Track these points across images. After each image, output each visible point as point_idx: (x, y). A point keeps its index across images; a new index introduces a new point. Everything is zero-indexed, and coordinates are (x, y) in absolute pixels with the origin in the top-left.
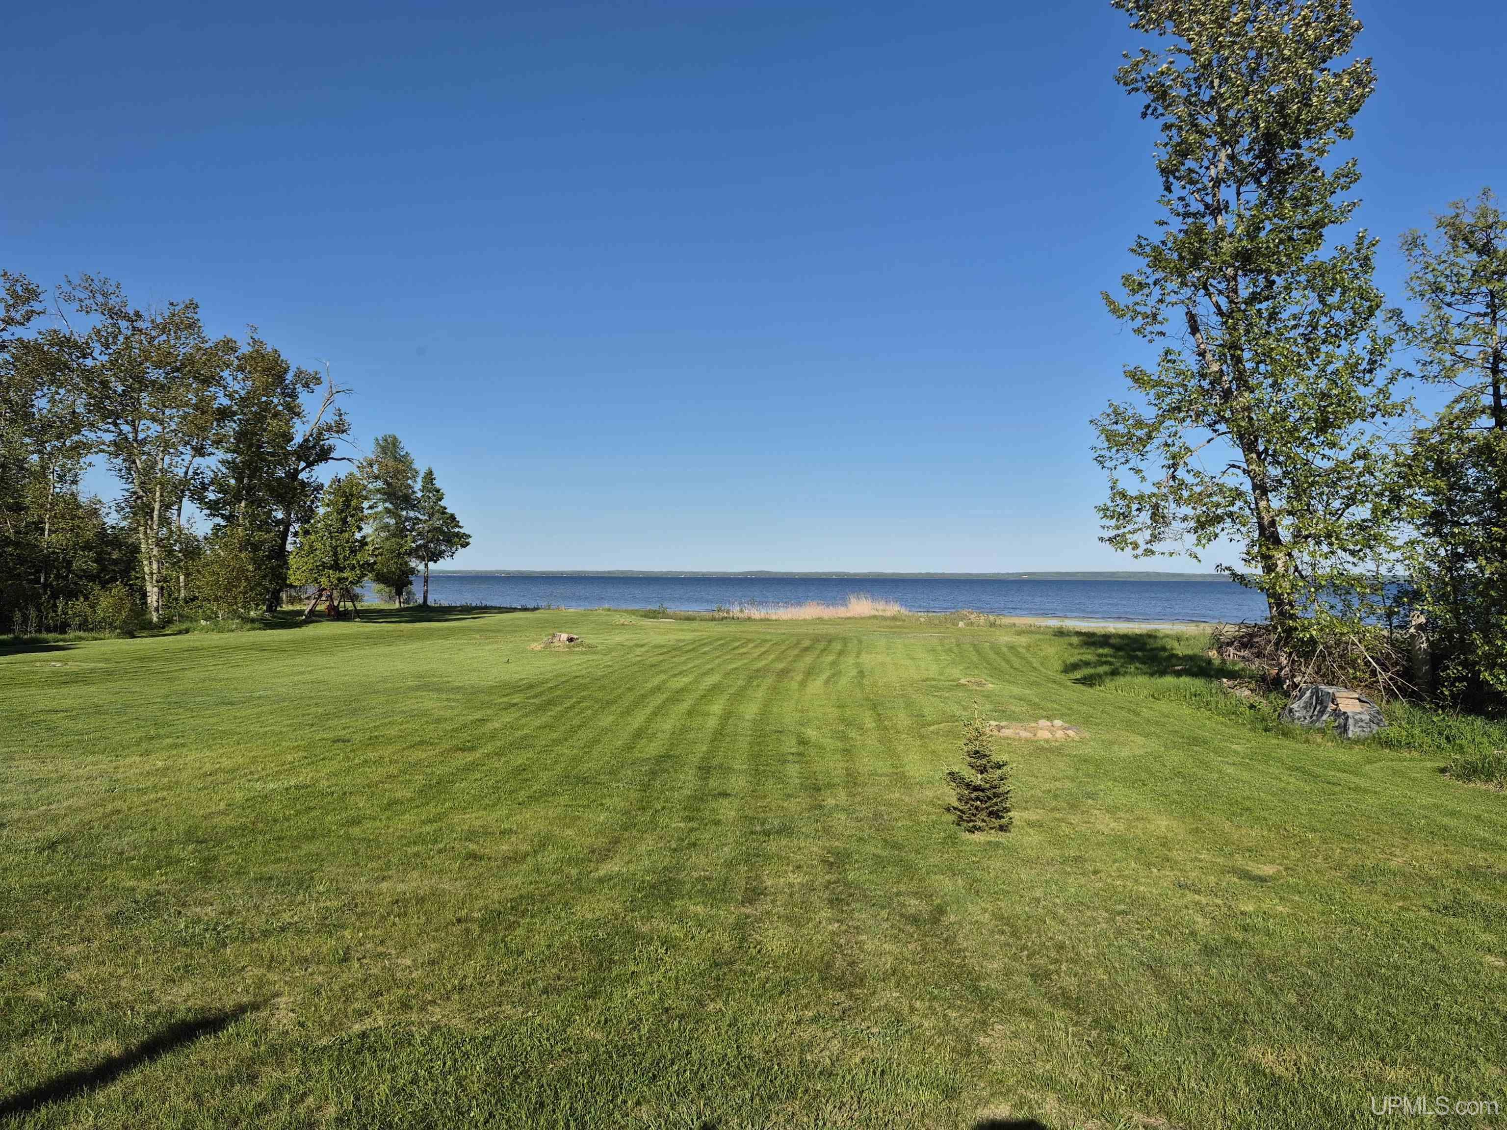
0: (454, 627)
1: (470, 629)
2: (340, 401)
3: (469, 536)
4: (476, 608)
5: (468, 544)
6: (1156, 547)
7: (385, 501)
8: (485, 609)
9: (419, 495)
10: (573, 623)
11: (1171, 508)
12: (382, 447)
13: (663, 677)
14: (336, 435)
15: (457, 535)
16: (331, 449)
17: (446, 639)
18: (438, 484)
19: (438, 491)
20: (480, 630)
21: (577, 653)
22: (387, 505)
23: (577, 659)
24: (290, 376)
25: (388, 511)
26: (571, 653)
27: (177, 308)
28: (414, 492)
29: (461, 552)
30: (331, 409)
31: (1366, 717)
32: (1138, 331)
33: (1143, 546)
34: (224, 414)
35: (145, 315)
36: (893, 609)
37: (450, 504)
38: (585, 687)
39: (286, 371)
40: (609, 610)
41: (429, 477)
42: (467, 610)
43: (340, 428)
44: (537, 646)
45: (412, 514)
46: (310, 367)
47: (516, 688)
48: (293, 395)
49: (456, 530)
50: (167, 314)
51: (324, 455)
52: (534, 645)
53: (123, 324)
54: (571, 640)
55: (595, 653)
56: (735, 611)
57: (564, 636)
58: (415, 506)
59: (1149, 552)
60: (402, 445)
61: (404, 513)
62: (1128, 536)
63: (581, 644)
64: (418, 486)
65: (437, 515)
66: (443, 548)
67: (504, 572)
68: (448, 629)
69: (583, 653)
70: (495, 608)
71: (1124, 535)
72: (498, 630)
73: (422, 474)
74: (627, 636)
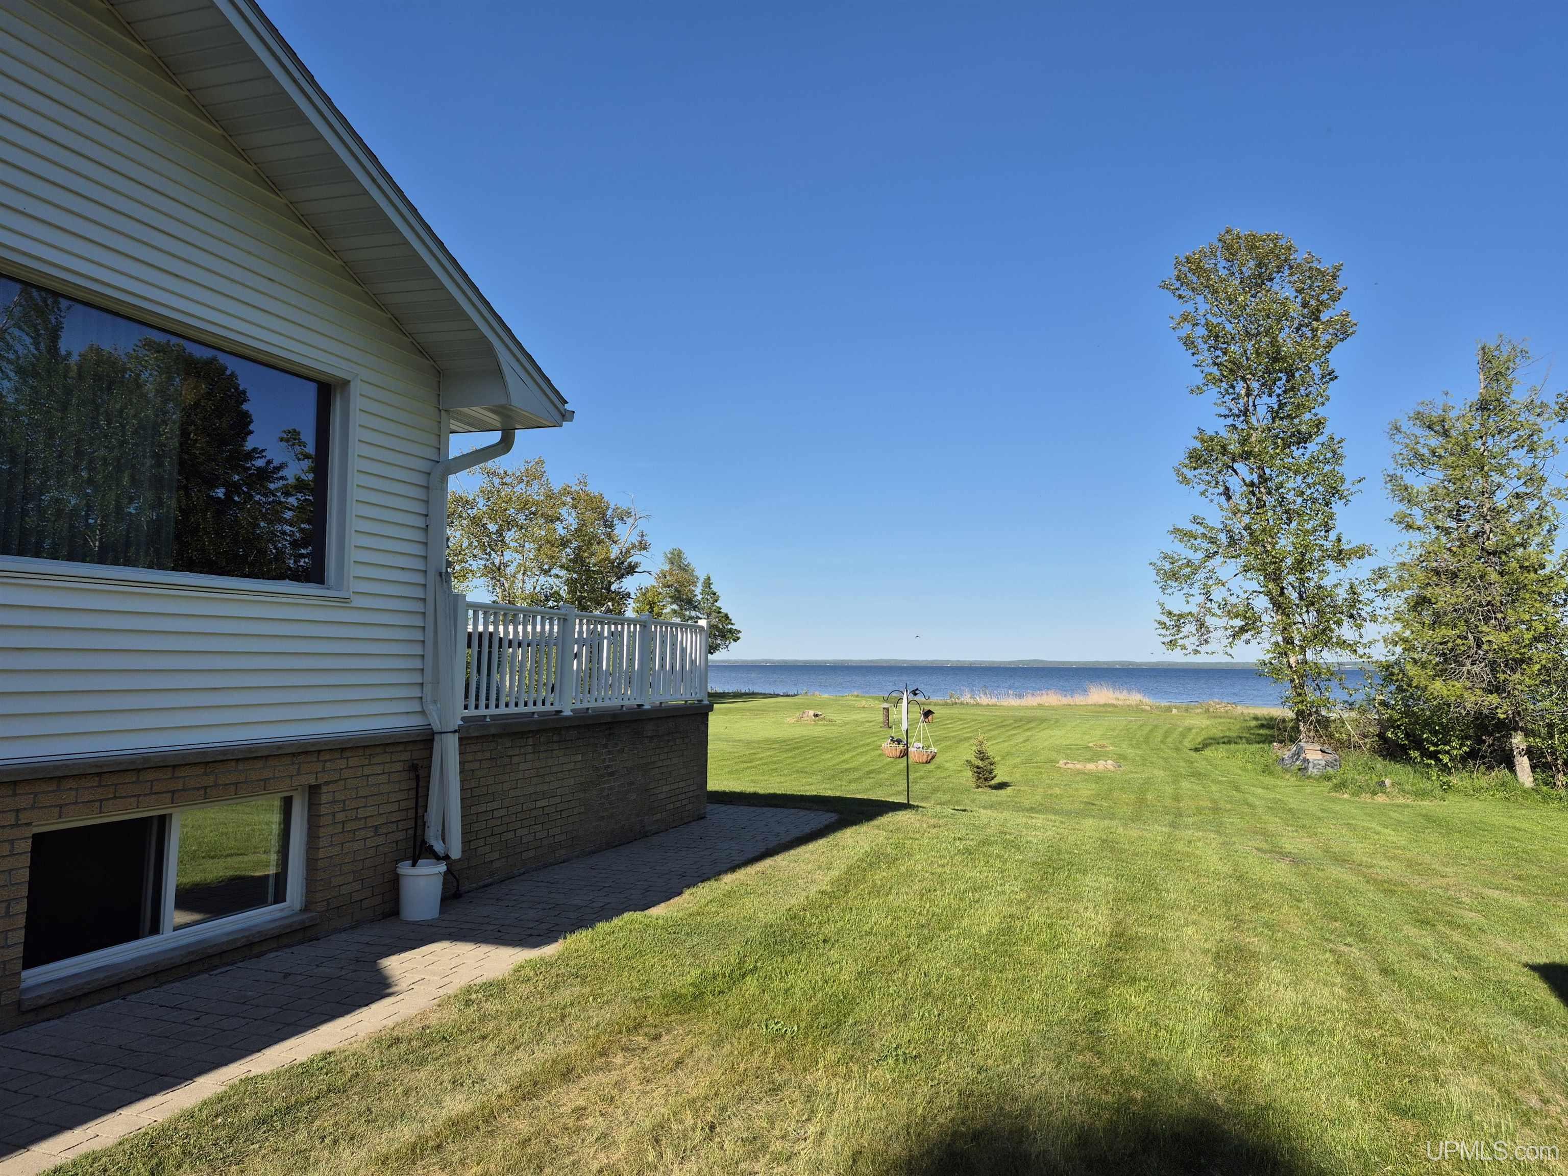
0: (730, 708)
1: (743, 710)
2: (642, 525)
3: (740, 632)
4: (746, 694)
5: (738, 638)
6: (1202, 649)
7: (672, 603)
8: (752, 695)
9: (700, 597)
10: (823, 705)
11: (1210, 621)
12: (670, 559)
13: (876, 739)
14: (638, 552)
15: (730, 631)
16: (637, 565)
17: (726, 715)
18: (714, 588)
19: (715, 594)
20: (750, 710)
21: (821, 725)
22: (675, 607)
23: (819, 728)
24: (609, 513)
25: (674, 611)
26: (815, 725)
27: (531, 464)
28: (695, 595)
29: (733, 645)
30: (636, 532)
31: (1323, 763)
32: (1202, 493)
33: (1191, 648)
34: (564, 543)
35: (509, 472)
36: (1135, 698)
37: (725, 605)
38: (819, 742)
39: (608, 508)
40: (857, 696)
41: (708, 583)
42: (737, 696)
43: (643, 546)
44: (792, 720)
45: (693, 613)
46: (624, 505)
47: (775, 741)
48: (611, 526)
49: (730, 626)
50: (523, 469)
51: (631, 570)
52: (788, 719)
53: (496, 481)
54: (816, 716)
55: (833, 725)
56: (966, 698)
57: (811, 713)
58: (696, 607)
59: (1196, 652)
60: (685, 556)
61: (687, 613)
62: (1179, 641)
63: (824, 719)
64: (698, 590)
65: (714, 614)
66: (719, 642)
67: (769, 661)
68: (725, 708)
69: (824, 725)
70: (761, 694)
71: (1176, 640)
72: (763, 711)
73: (702, 580)
74: (863, 715)
